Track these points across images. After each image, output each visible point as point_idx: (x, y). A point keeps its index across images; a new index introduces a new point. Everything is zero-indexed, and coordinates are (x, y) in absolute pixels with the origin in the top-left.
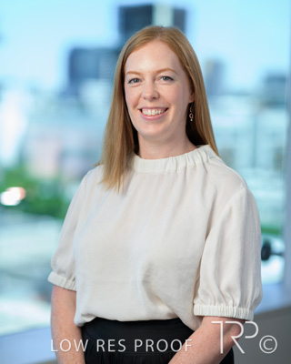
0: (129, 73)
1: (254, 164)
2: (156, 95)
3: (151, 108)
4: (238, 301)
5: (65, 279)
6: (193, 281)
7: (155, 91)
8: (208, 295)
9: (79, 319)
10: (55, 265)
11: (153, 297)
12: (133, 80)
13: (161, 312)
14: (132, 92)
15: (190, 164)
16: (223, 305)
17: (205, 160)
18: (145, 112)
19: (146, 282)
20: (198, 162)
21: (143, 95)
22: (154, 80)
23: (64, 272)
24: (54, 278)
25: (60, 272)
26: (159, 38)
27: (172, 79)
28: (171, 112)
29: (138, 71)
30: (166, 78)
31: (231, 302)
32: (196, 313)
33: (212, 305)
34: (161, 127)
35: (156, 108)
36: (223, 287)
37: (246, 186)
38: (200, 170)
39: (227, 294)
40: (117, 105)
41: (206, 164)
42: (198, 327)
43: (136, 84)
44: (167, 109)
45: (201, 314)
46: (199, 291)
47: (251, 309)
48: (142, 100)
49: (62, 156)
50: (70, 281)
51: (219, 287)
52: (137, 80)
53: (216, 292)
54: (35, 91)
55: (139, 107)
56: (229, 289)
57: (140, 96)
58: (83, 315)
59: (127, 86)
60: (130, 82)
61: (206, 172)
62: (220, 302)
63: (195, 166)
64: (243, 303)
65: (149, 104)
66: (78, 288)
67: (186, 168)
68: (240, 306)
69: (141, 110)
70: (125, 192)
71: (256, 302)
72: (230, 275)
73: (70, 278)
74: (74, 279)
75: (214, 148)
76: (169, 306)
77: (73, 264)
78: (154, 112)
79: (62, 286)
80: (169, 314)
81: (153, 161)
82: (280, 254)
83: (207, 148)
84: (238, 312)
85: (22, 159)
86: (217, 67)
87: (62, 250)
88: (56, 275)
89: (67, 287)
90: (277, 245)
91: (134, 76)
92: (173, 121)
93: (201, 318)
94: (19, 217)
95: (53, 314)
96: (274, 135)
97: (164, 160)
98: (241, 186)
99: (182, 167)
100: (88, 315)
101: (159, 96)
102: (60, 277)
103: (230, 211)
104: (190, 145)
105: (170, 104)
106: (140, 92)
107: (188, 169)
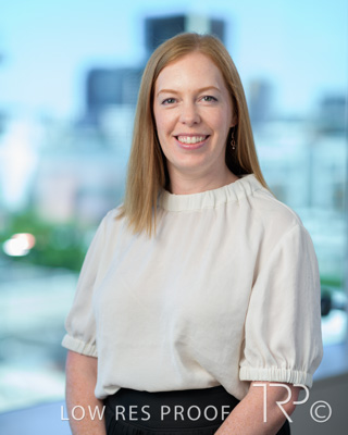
1: (310, 203)
3: (191, 136)
4: (292, 362)
5: (83, 343)
7: (197, 115)
8: (255, 355)
9: (100, 391)
10: (70, 326)
11: (188, 361)
12: (167, 100)
13: (201, 379)
15: (231, 199)
16: (274, 368)
17: (249, 193)
19: (179, 344)
20: (241, 196)
21: (181, 120)
23: (82, 335)
24: (69, 342)
25: (76, 335)
26: (198, 49)
27: (215, 99)
28: (214, 140)
30: (209, 98)
31: (283, 364)
32: (243, 378)
33: (261, 369)
34: (200, 158)
35: (197, 135)
36: (273, 345)
37: (300, 222)
38: (243, 206)
39: (279, 354)
41: (250, 197)
43: (170, 105)
45: (248, 379)
46: (246, 352)
47: (309, 372)
48: (179, 125)
49: (79, 195)
50: (90, 345)
52: (171, 100)
53: (265, 352)
55: (175, 133)
56: (281, 348)
57: (177, 120)
58: (105, 387)
59: (158, 108)
60: (163, 103)
61: (251, 207)
62: (271, 363)
63: (237, 201)
64: (298, 365)
66: (99, 353)
67: (226, 203)
68: (295, 368)
69: (177, 137)
71: (315, 363)
72: (282, 331)
73: (89, 341)
74: (95, 343)
76: (210, 373)
77: (93, 325)
78: (194, 140)
79: (80, 351)
82: (342, 308)
83: (250, 178)
84: (293, 376)
85: (32, 201)
86: (263, 89)
87: (78, 309)
88: (72, 338)
89: (85, 353)
90: (339, 297)
91: (169, 96)
93: (248, 383)
94: (30, 271)
95: (68, 386)
96: (333, 168)
97: (199, 195)
98: (294, 222)
99: (220, 202)
100: (111, 386)
101: (201, 120)
102: (77, 341)
103: (281, 253)
104: (231, 176)
105: (213, 131)
106: (177, 115)
107: (228, 205)
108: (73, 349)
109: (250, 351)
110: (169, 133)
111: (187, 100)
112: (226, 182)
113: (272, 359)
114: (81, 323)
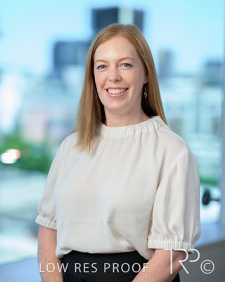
0: (97, 61)
1: (197, 130)
2: (119, 79)
3: (115, 89)
4: (182, 237)
5: (49, 221)
6: (147, 222)
7: (118, 75)
8: (158, 232)
10: (40, 210)
11: (116, 234)
12: (101, 66)
13: (122, 246)
14: (100, 76)
15: (145, 131)
16: (170, 240)
17: (156, 128)
18: (110, 91)
19: (111, 222)
20: (151, 129)
21: (109, 78)
22: (117, 66)
23: (48, 216)
24: (40, 220)
25: (44, 216)
26: (120, 33)
27: (131, 66)
28: (131, 91)
29: (105, 59)
30: (127, 65)
31: (176, 238)
32: (150, 247)
33: (162, 241)
34: (123, 103)
35: (119, 88)
36: (170, 226)
37: (188, 147)
38: (152, 135)
39: (173, 232)
40: (88, 86)
41: (157, 130)
42: (151, 258)
43: (103, 69)
44: (127, 89)
45: (153, 248)
46: (152, 230)
47: (192, 243)
48: (108, 82)
49: (49, 125)
50: (53, 222)
51: (167, 227)
52: (104, 66)
53: (164, 230)
54: (27, 75)
55: (106, 87)
56: (175, 228)
57: (106, 79)
58: (62, 249)
59: (96, 71)
60: (98, 68)
61: (157, 137)
62: (168, 238)
63: (149, 132)
64: (185, 239)
65: (114, 85)
66: (58, 228)
68: (183, 241)
69: (107, 90)
70: (94, 153)
71: (196, 238)
73: (52, 220)
75: (163, 118)
76: (128, 241)
77: (54, 209)
78: (117, 91)
79: (46, 226)
80: (129, 248)
81: (116, 128)
82: (217, 200)
83: (158, 118)
84: (182, 246)
85: (18, 128)
86: (167, 56)
88: (41, 217)
89: (50, 227)
90: (215, 193)
91: (102, 63)
92: (132, 98)
93: (154, 250)
94: (16, 172)
96: (213, 108)
97: (124, 128)
98: (184, 148)
99: (138, 133)
100: (66, 249)
101: (121, 79)
102: (45, 219)
103: (176, 167)
104: (145, 116)
105: (130, 85)
106: (106, 76)
107: (143, 135)
108: (42, 225)
109: (155, 230)
110: (103, 87)
111: (112, 66)
112: (141, 120)
113: (169, 235)
114: (47, 208)
